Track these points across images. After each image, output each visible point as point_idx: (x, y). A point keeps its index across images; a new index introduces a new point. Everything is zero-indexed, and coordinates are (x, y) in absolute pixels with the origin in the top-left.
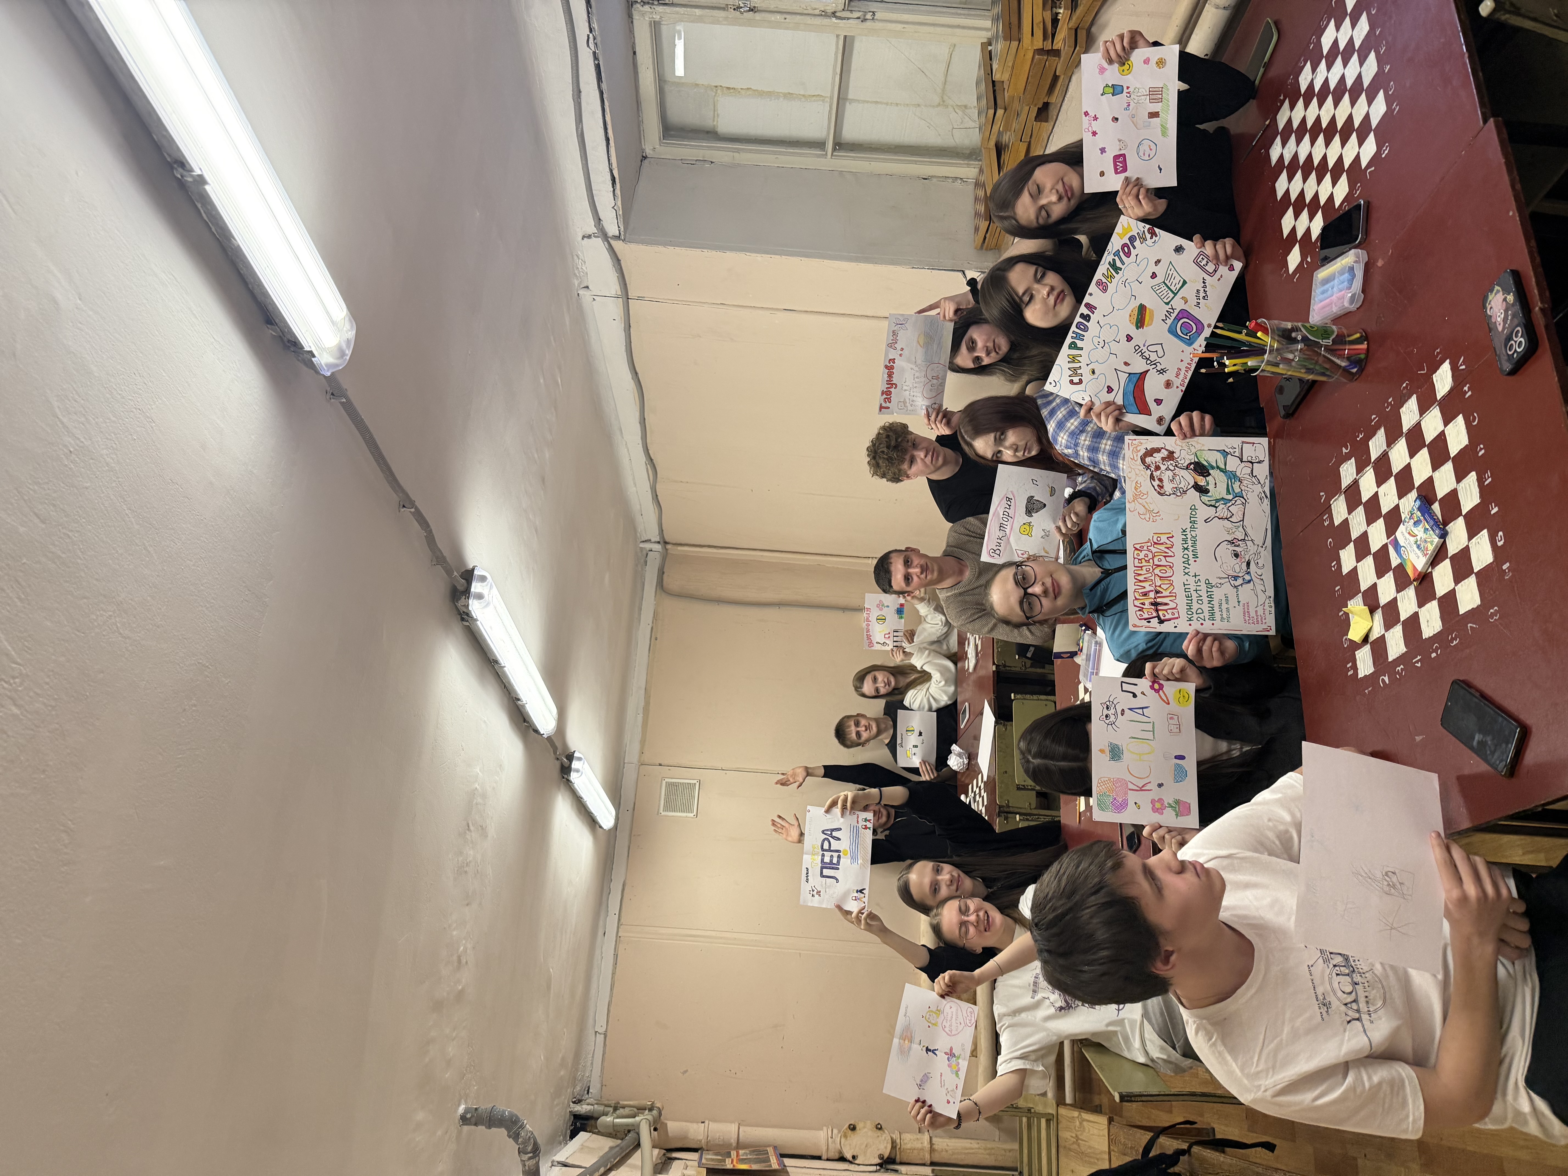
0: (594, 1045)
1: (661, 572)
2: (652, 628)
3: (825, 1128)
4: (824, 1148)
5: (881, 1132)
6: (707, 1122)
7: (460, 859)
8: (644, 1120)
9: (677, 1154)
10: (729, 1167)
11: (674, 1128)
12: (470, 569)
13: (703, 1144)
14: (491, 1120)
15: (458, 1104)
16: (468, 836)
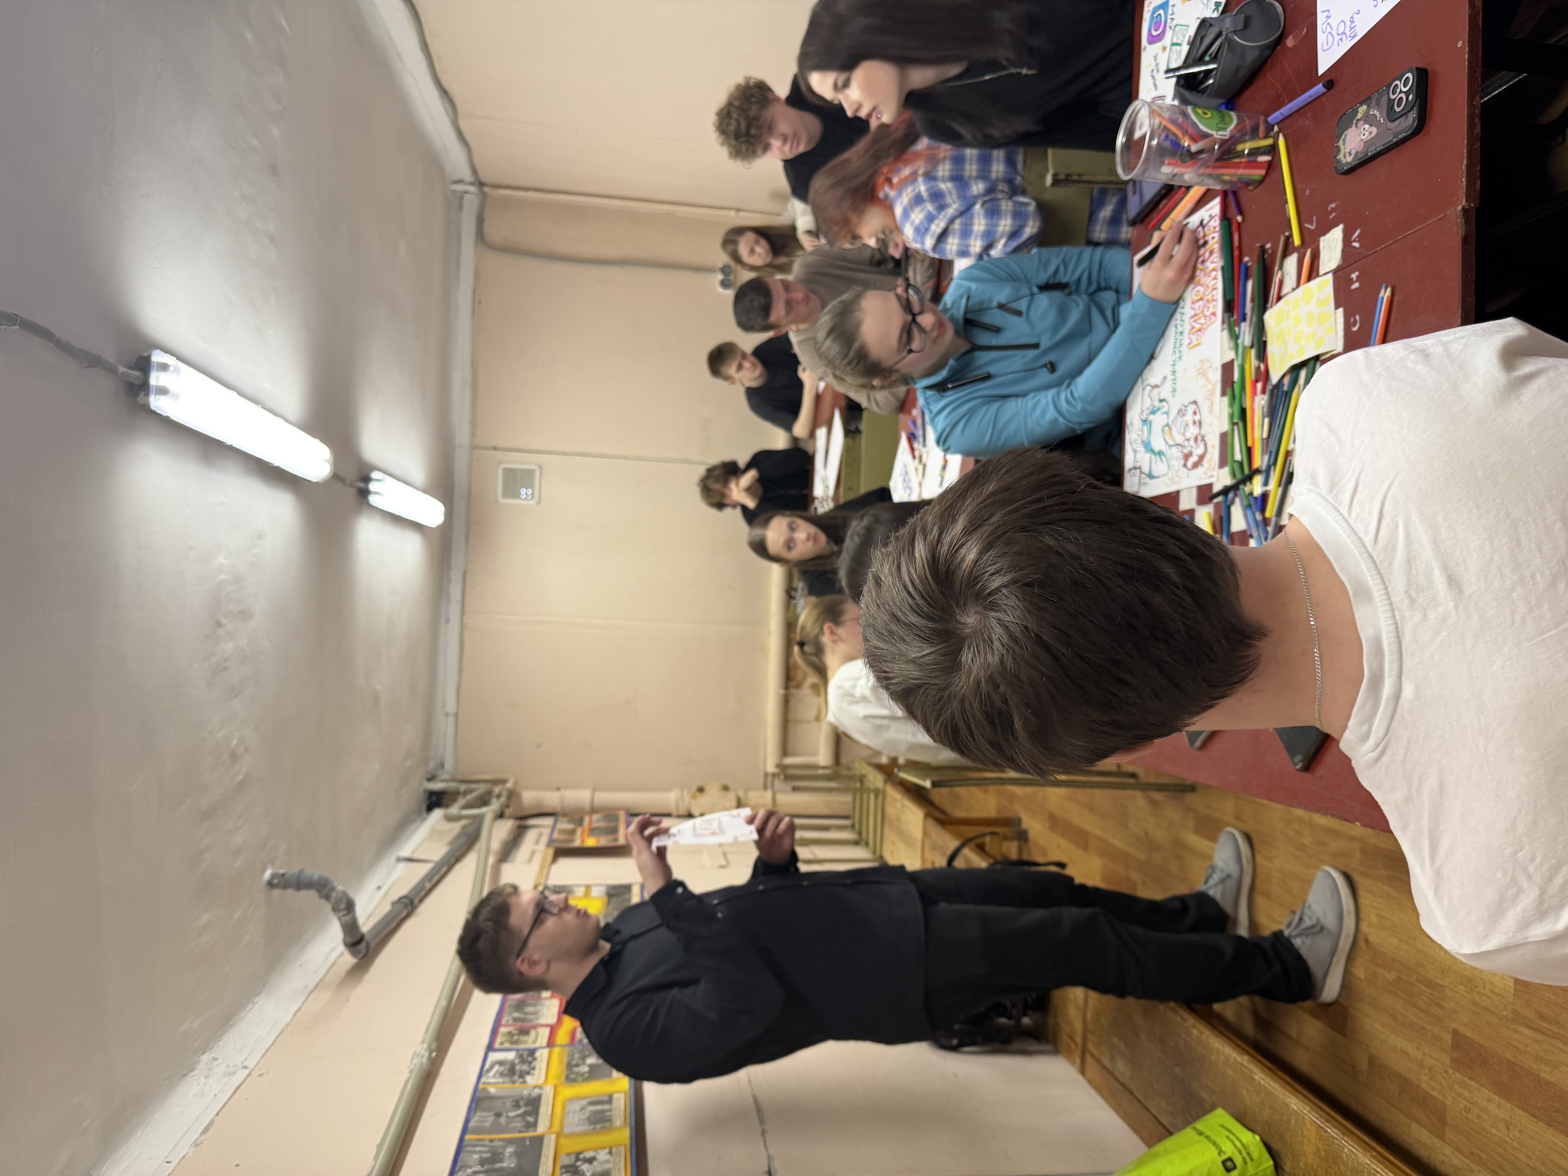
0: (445, 727)
1: (480, 220)
2: (474, 291)
3: (675, 790)
4: (673, 807)
5: (726, 791)
6: (561, 790)
7: (214, 660)
8: (489, 811)
9: (531, 822)
10: (577, 843)
11: (529, 797)
12: (145, 354)
13: (559, 810)
14: (300, 883)
15: (264, 871)
16: (221, 632)
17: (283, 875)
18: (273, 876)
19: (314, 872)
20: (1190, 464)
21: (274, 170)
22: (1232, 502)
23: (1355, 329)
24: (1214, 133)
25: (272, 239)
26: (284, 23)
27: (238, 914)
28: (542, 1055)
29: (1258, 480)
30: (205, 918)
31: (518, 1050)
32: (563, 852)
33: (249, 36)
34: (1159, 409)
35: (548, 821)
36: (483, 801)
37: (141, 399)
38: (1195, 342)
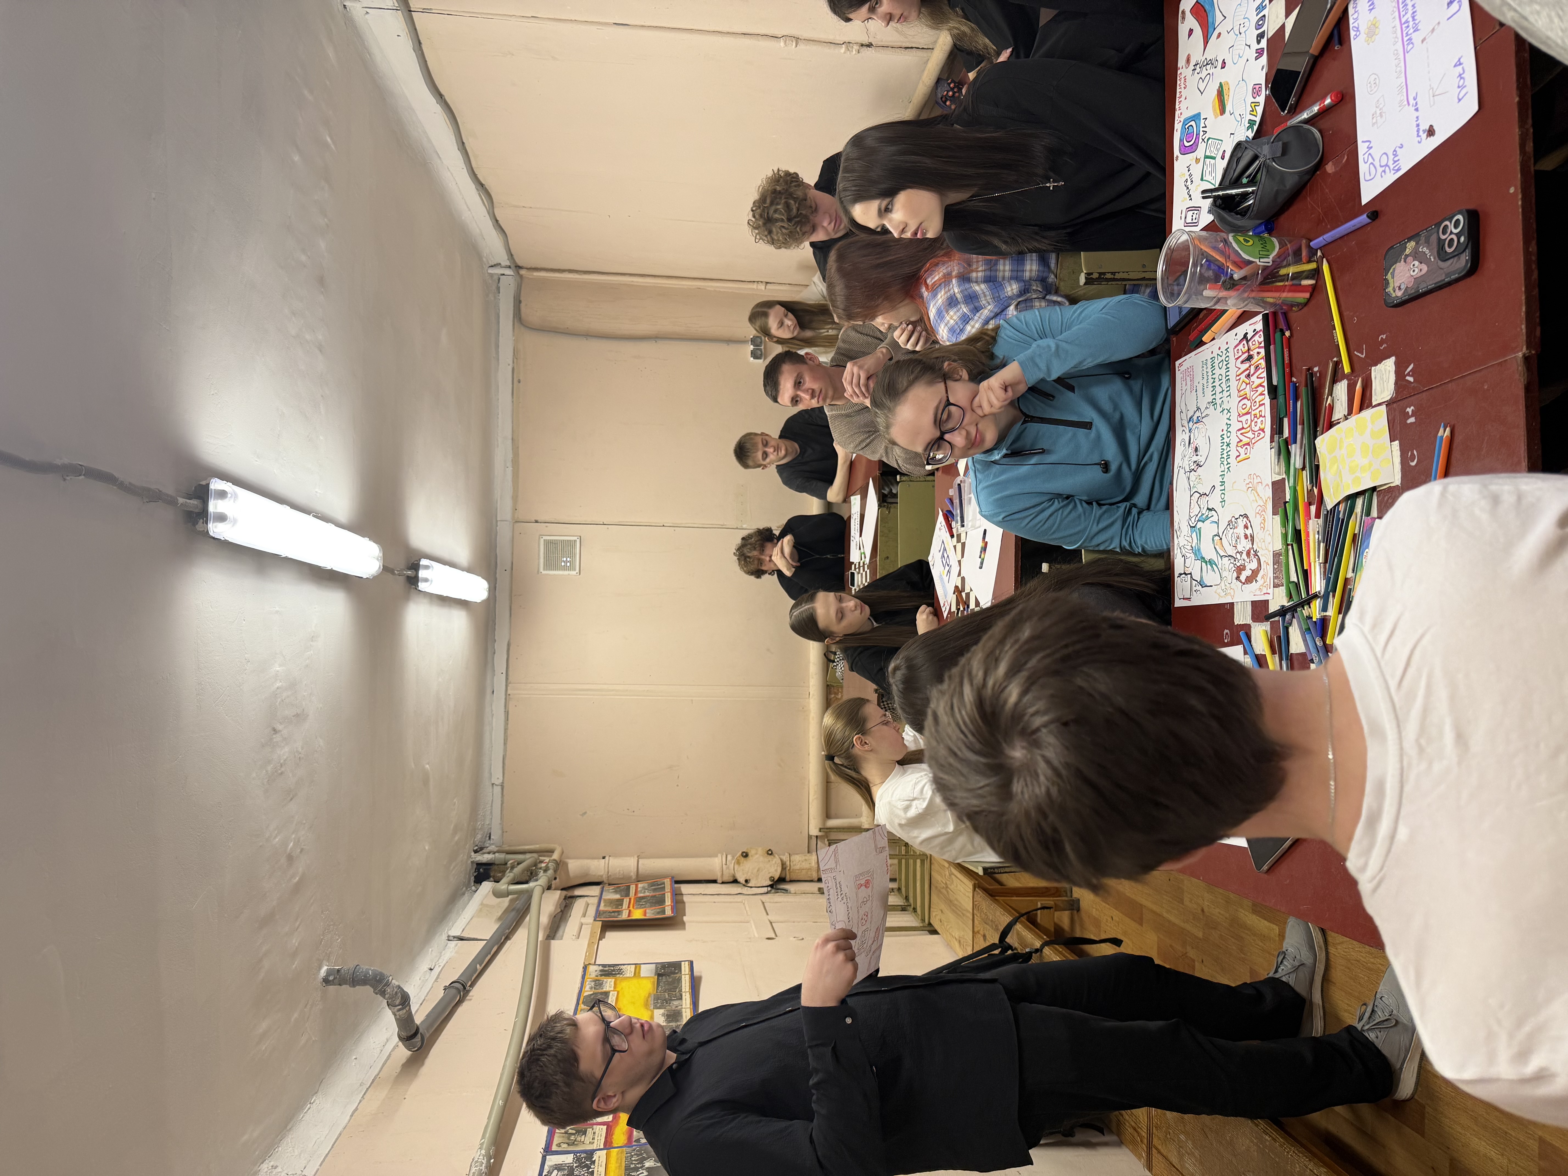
0: (492, 798)
1: (518, 302)
2: (513, 369)
3: (720, 855)
4: (719, 874)
5: (772, 857)
6: (607, 858)
7: (270, 768)
8: (535, 886)
9: (578, 892)
10: (624, 916)
11: (575, 866)
12: (204, 483)
13: (605, 879)
14: (355, 979)
15: (320, 968)
16: (277, 738)
17: (338, 971)
18: (329, 972)
19: (369, 967)
20: (1243, 578)
21: (321, 281)
22: (1290, 624)
23: (1413, 464)
24: (1257, 260)
25: (320, 349)
26: (329, 139)
27: (296, 1015)
28: (600, 1157)
29: (1317, 604)
30: (264, 1025)
31: (574, 1152)
32: (610, 925)
33: (296, 158)
34: (1207, 518)
35: (595, 890)
36: (530, 875)
37: (200, 526)
38: (1243, 456)
